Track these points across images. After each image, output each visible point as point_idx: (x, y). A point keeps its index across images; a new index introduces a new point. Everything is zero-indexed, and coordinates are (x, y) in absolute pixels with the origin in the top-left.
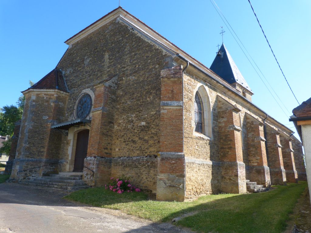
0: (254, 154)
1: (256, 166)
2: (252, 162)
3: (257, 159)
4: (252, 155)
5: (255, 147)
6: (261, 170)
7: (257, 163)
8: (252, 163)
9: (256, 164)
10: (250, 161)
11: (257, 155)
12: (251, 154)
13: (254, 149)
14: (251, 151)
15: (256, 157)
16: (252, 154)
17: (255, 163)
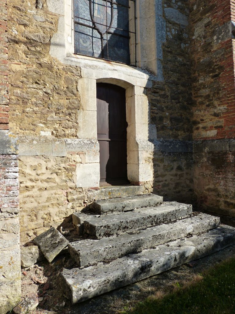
0: (208, 96)
1: (213, 139)
2: (201, 126)
3: (216, 115)
4: (202, 103)
5: (213, 71)
6: (226, 153)
7: (216, 128)
8: (200, 130)
9: (213, 133)
10: (196, 123)
11: (219, 99)
12: (200, 100)
13: (209, 79)
14: (199, 89)
15: (215, 107)
16: (201, 96)
17: (211, 128)
